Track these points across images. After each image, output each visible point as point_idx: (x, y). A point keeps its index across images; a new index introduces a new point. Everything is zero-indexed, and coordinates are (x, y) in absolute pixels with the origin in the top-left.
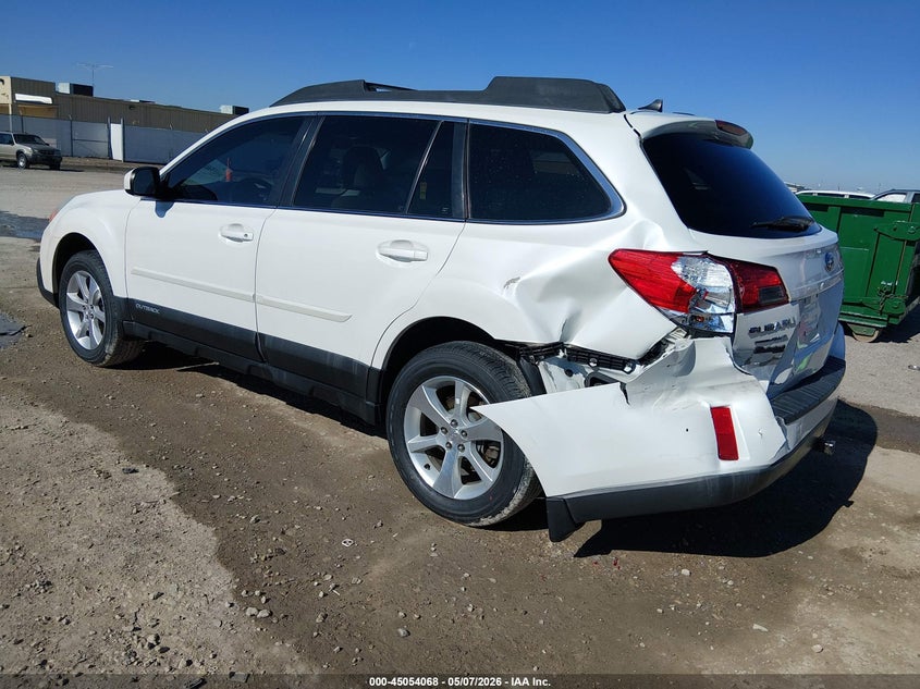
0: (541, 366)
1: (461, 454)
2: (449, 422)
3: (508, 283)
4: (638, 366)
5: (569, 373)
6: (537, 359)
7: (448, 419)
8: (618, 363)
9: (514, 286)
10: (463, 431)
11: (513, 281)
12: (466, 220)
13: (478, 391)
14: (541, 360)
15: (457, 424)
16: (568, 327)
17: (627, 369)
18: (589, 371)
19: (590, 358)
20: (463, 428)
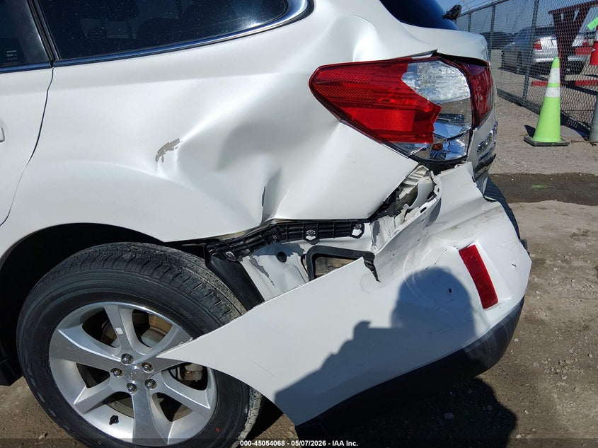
0: (246, 263)
1: (153, 391)
2: (119, 360)
3: (161, 152)
4: (367, 225)
5: (282, 257)
6: (239, 254)
7: (114, 356)
8: (343, 227)
9: (174, 155)
10: (143, 364)
11: (169, 147)
12: (52, 64)
13: (144, 308)
14: (245, 255)
15: (130, 358)
16: (268, 199)
17: (356, 232)
18: (306, 247)
19: (305, 230)
20: (142, 360)
